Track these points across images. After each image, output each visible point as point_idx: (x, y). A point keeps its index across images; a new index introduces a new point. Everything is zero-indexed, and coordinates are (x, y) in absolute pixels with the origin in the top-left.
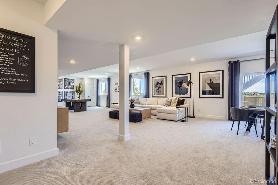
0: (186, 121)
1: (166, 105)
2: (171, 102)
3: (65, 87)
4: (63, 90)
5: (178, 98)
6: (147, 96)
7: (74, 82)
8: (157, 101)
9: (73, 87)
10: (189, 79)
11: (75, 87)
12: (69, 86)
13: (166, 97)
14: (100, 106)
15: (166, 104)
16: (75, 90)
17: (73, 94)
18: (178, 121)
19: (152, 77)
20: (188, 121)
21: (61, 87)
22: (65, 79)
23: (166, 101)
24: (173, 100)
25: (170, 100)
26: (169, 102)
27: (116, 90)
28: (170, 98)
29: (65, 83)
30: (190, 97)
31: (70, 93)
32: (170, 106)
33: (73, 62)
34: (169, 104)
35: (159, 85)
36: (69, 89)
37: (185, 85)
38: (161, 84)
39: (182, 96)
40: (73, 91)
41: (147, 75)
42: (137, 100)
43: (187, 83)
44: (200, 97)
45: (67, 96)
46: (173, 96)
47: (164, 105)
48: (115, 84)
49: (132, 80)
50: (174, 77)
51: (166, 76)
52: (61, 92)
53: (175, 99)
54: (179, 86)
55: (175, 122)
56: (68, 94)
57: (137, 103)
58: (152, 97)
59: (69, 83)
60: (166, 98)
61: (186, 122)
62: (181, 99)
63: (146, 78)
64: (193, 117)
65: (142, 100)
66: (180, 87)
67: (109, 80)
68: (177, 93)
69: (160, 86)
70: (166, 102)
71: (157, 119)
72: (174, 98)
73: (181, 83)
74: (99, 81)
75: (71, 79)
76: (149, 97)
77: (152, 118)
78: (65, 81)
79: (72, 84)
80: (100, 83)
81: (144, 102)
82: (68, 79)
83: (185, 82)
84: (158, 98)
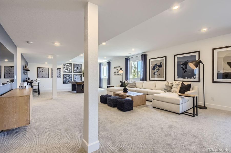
0: (194, 114)
1: (165, 91)
2: (171, 87)
3: (74, 71)
4: (73, 73)
5: (181, 82)
6: (144, 79)
7: (81, 67)
8: (155, 85)
9: (80, 71)
10: (197, 58)
11: (82, 71)
12: (78, 70)
13: (166, 80)
14: (102, 88)
15: (165, 89)
16: (82, 73)
17: (80, 77)
18: (182, 113)
19: (150, 59)
20: (197, 115)
21: (71, 71)
22: (74, 64)
23: (166, 85)
24: (174, 84)
25: (170, 85)
26: (169, 86)
27: (115, 73)
28: (170, 82)
29: (74, 68)
30: (199, 81)
31: (78, 76)
32: (171, 92)
33: (57, 44)
34: (169, 89)
35: (157, 67)
36: (77, 72)
37: (191, 66)
38: (160, 66)
39: (186, 79)
40: (80, 75)
41: (144, 57)
42: (133, 83)
43: (194, 63)
44: (214, 82)
45: (75, 78)
46: (174, 80)
47: (163, 90)
48: (114, 67)
49: (129, 63)
50: (176, 57)
51: (166, 57)
52: (71, 75)
53: (177, 84)
54: (183, 67)
55: (177, 115)
56: (77, 77)
57: (133, 87)
58: (150, 80)
59: (77, 68)
60: (166, 82)
61: (194, 116)
62: (186, 83)
63: (143, 60)
64: (204, 108)
65: (139, 83)
66: (184, 69)
67: (109, 63)
68: (179, 76)
69: (159, 69)
70: (165, 87)
71: (153, 107)
72: (175, 83)
73: (186, 64)
74: (101, 65)
75: (79, 64)
76: (146, 81)
77: (147, 106)
78: (74, 66)
79: (79, 68)
80: (102, 67)
81: (140, 86)
82: (77, 64)
83: (191, 62)
84: (156, 81)
